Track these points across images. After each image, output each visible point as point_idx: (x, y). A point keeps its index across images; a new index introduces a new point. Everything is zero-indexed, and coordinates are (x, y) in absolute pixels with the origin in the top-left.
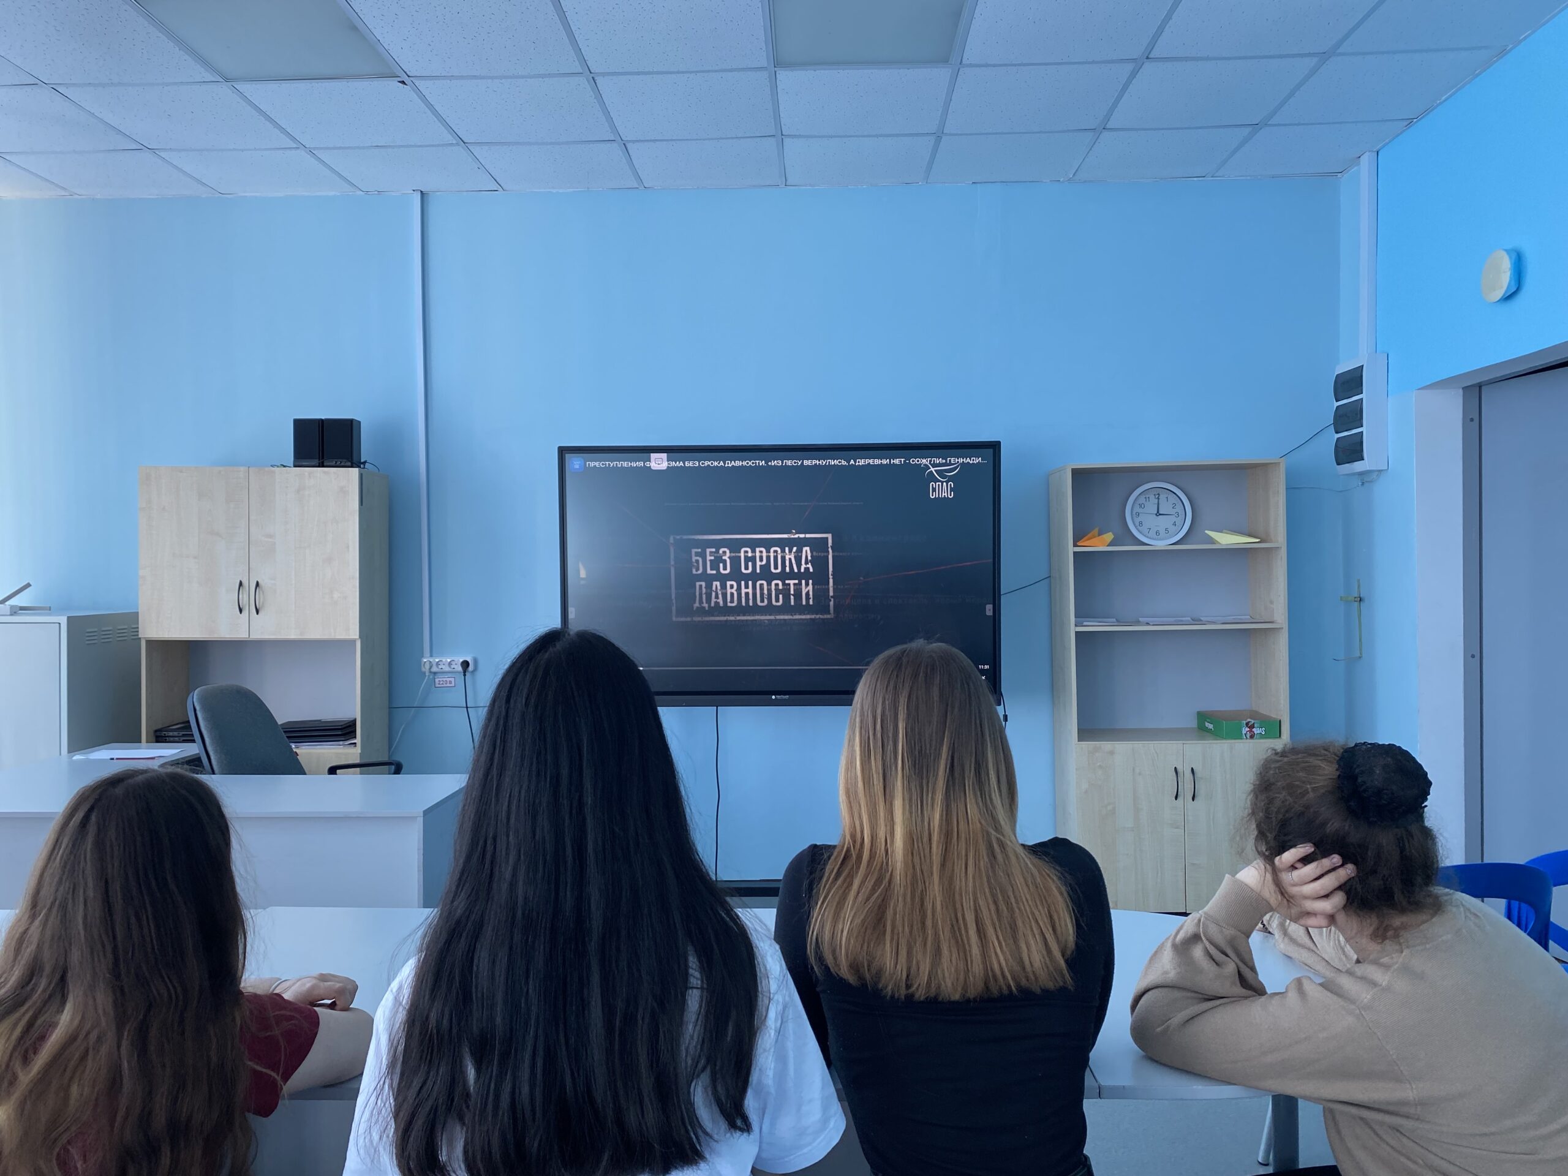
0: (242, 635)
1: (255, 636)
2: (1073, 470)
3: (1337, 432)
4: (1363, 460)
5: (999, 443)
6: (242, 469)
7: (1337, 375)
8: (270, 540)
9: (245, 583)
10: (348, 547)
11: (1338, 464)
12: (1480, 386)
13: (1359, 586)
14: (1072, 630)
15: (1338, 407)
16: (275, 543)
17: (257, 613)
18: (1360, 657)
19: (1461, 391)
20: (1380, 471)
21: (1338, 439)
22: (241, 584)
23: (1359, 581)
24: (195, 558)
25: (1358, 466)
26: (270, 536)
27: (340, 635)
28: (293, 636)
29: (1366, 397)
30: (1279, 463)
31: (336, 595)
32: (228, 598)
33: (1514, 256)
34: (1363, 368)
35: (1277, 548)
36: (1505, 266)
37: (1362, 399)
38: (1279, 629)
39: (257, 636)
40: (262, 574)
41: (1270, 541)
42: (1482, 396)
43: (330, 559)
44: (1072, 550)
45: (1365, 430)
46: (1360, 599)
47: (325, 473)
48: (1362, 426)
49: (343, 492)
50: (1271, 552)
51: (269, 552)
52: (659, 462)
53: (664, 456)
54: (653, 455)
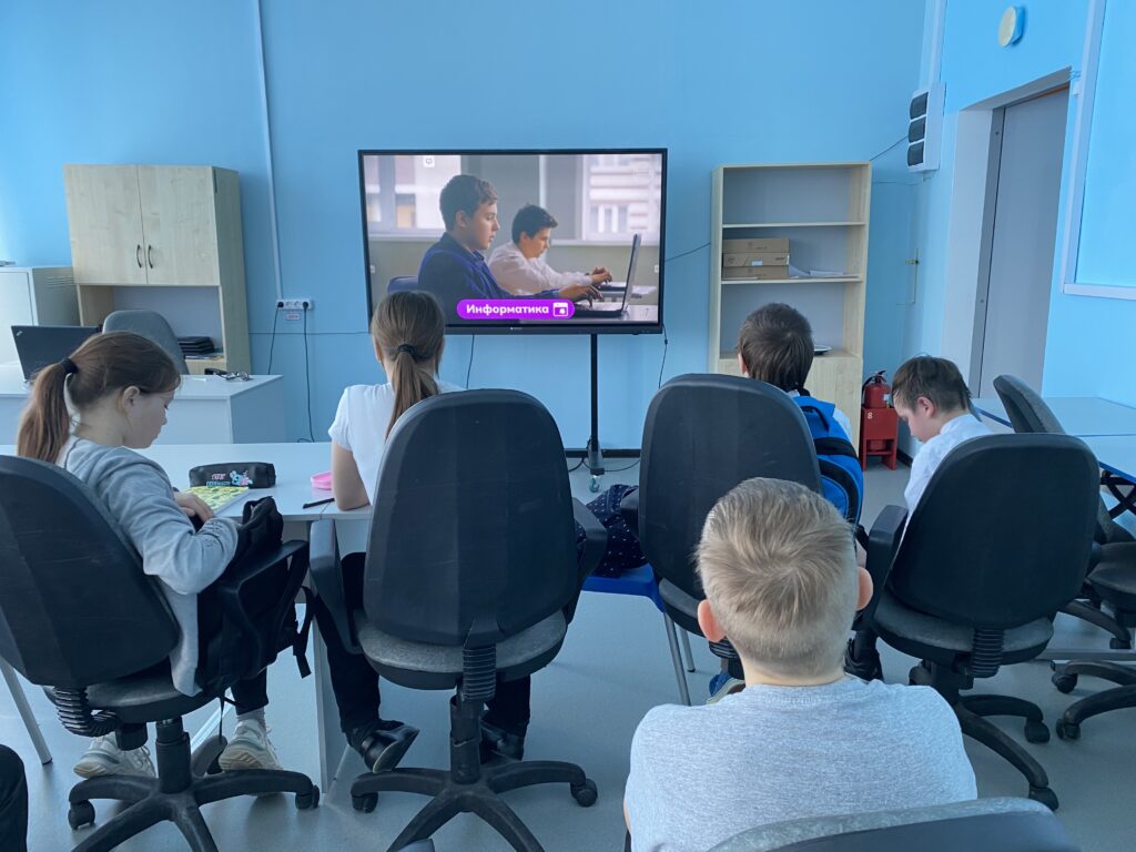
0: (143, 282)
2: (724, 169)
3: (911, 141)
4: (922, 161)
6: (132, 166)
7: (912, 101)
8: (156, 217)
9: (142, 246)
10: (208, 222)
11: (910, 165)
12: (1004, 108)
13: (917, 253)
14: (720, 283)
15: (911, 124)
16: (159, 219)
17: (152, 268)
18: (914, 303)
19: (991, 112)
20: (934, 171)
21: (911, 147)
22: (139, 247)
23: (917, 249)
24: (107, 228)
25: (921, 167)
26: (155, 214)
27: (208, 283)
28: (176, 283)
29: (932, 115)
30: (867, 165)
31: (203, 255)
32: (131, 258)
33: (1020, 11)
34: (927, 94)
35: (863, 226)
36: (1013, 18)
37: (925, 118)
38: (860, 282)
39: (153, 282)
40: (152, 240)
41: (860, 220)
42: (1005, 116)
43: (197, 230)
44: (722, 226)
45: (926, 141)
46: (917, 262)
47: (189, 169)
48: (924, 137)
49: (202, 183)
50: (860, 230)
51: (156, 225)
52: (429, 161)
53: (432, 157)
54: (425, 157)
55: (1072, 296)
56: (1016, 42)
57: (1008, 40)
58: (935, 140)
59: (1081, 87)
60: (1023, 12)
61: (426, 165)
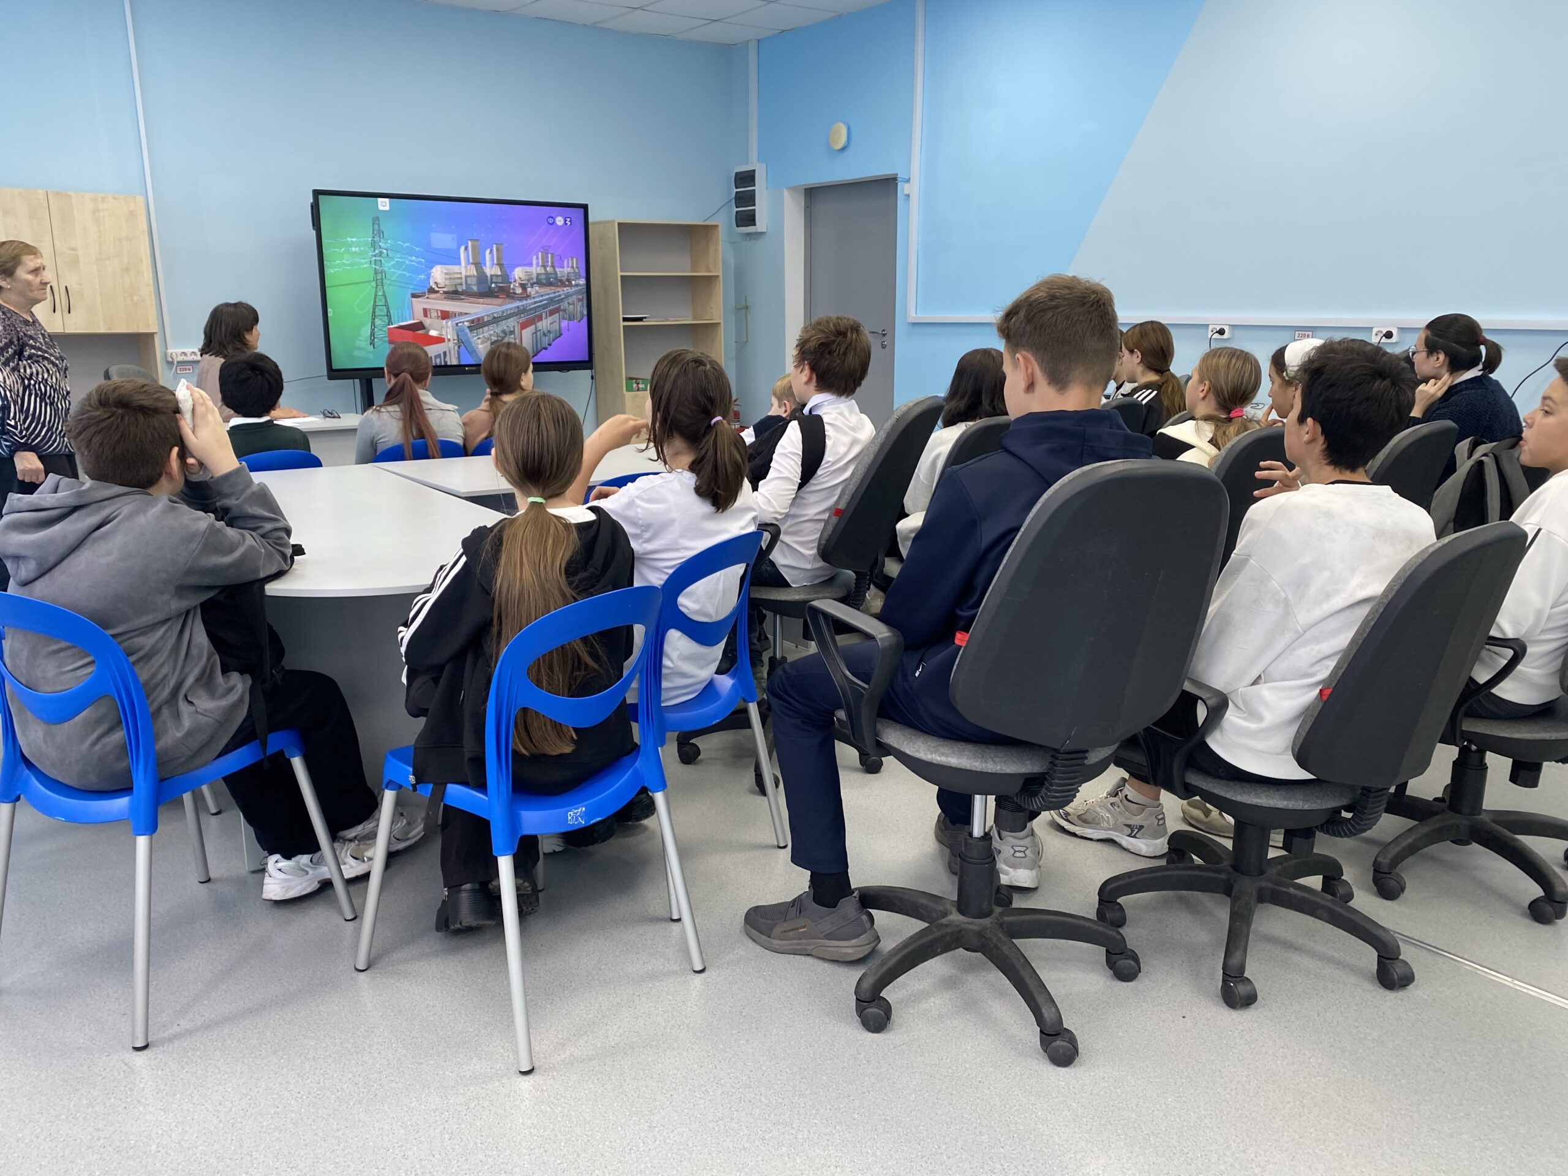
1: (67, 331)
2: (619, 224)
3: (737, 207)
4: (755, 225)
5: (587, 205)
6: (41, 192)
7: (736, 173)
8: (74, 252)
10: (141, 261)
11: (737, 226)
12: (811, 189)
13: (746, 300)
14: (622, 323)
15: (737, 192)
16: (77, 255)
17: (69, 312)
18: (747, 341)
19: (803, 191)
20: (762, 234)
21: (737, 212)
23: (746, 297)
25: (749, 229)
26: (74, 249)
27: (143, 330)
28: (103, 330)
29: (760, 188)
30: (717, 226)
31: (135, 298)
33: (845, 127)
34: (754, 171)
35: (717, 277)
36: (842, 131)
37: (754, 190)
38: (718, 324)
39: (72, 330)
40: (71, 282)
41: (710, 272)
42: (812, 194)
43: (127, 270)
44: (620, 274)
45: (757, 208)
46: (747, 308)
47: (115, 198)
48: (754, 205)
49: (132, 215)
50: (710, 280)
51: (75, 262)
52: (384, 204)
53: (387, 200)
54: (380, 200)
55: (915, 324)
56: (843, 149)
57: (839, 146)
58: (762, 209)
59: (912, 190)
60: (849, 129)
61: (381, 208)
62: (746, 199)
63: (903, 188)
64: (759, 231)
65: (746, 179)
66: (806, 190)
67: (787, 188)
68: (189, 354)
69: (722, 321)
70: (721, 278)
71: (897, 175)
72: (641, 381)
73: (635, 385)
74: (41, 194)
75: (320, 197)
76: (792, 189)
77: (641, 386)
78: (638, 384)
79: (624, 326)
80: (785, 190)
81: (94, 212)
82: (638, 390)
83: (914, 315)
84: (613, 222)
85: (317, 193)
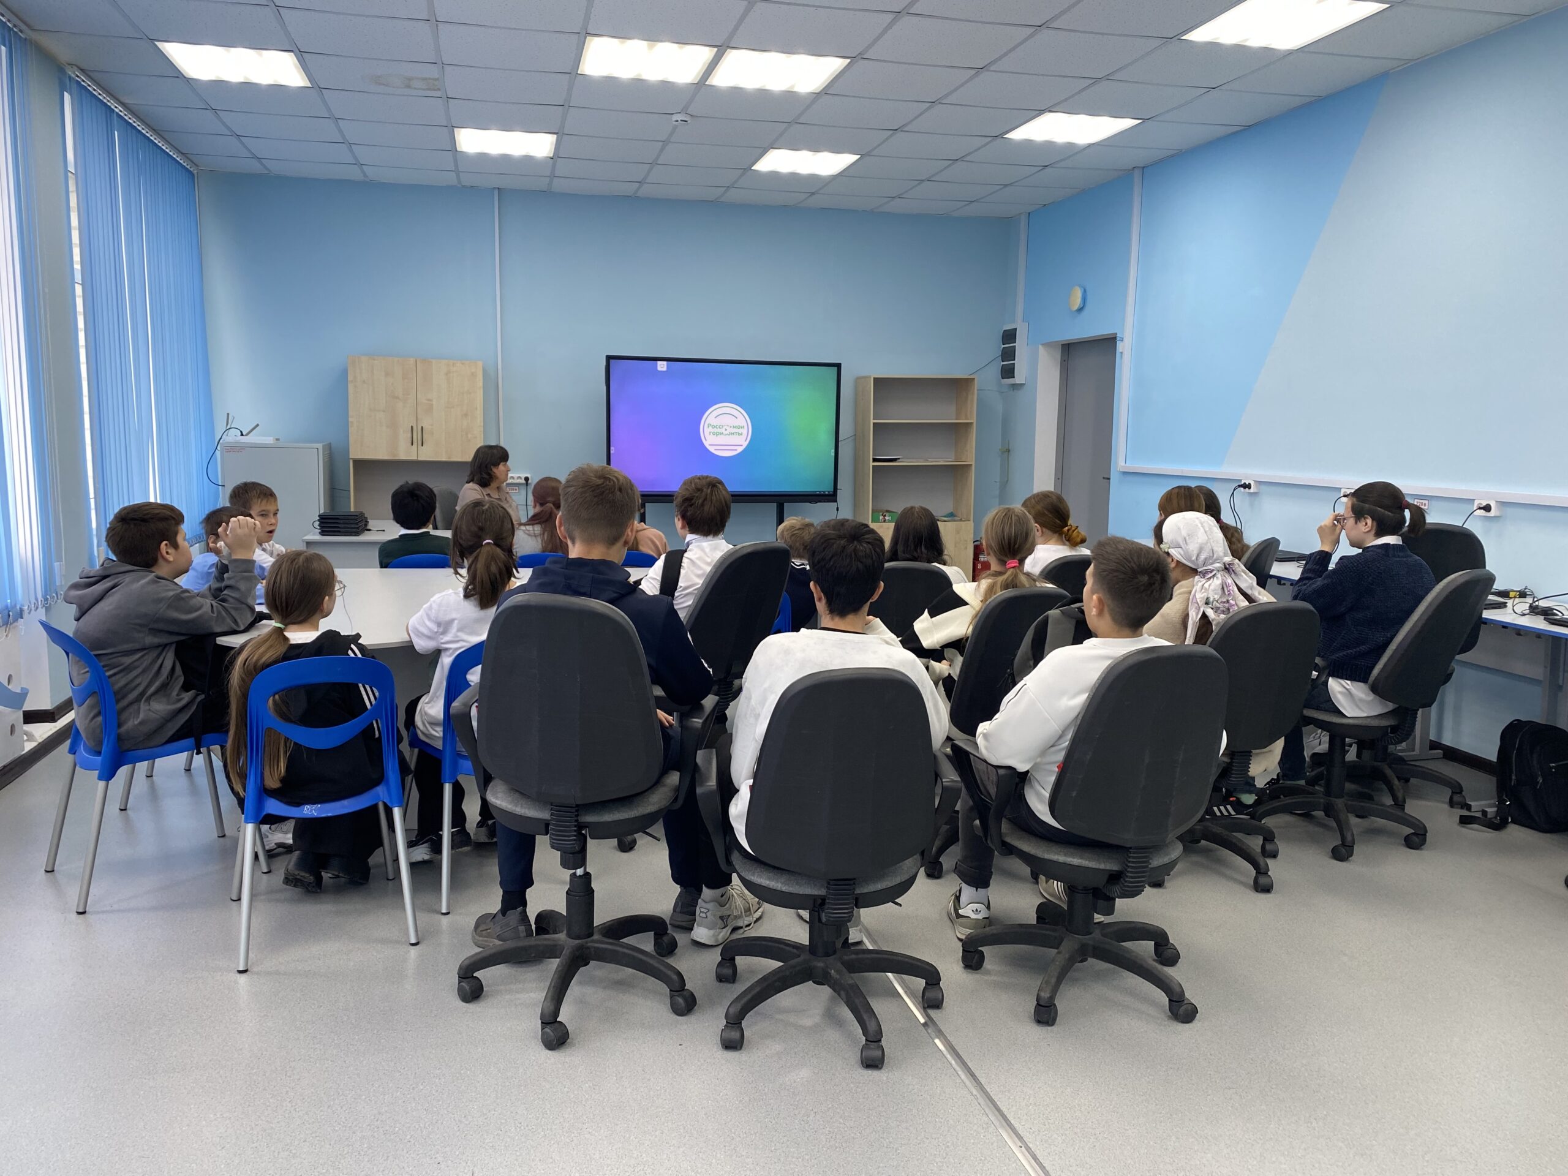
0: (414, 458)
2: (875, 379)
3: (1002, 361)
4: (1014, 377)
5: (840, 364)
6: (412, 359)
7: (1005, 332)
8: (430, 402)
9: (415, 427)
10: (476, 409)
11: (1002, 378)
12: (1069, 345)
13: (1009, 444)
14: (872, 464)
15: (1003, 348)
16: (432, 405)
17: (422, 445)
18: (1007, 481)
19: (1060, 348)
20: (1022, 385)
21: (1003, 365)
22: (412, 427)
23: (1009, 441)
24: (384, 411)
25: (1011, 381)
26: (429, 400)
28: (444, 459)
29: (1020, 344)
30: (974, 379)
31: (470, 436)
32: (404, 437)
33: (1083, 289)
34: (1016, 329)
35: (972, 423)
36: (1078, 294)
37: (1015, 346)
38: (969, 466)
39: (421, 458)
40: (426, 423)
41: (968, 419)
42: (1069, 350)
43: (466, 415)
44: (872, 421)
45: (1016, 362)
46: (1009, 451)
47: (463, 364)
48: (1014, 360)
49: (473, 375)
50: (968, 425)
51: (430, 409)
52: (662, 366)
53: (665, 363)
54: (659, 362)
55: (1125, 473)
56: (1080, 310)
57: (1076, 307)
58: (1021, 364)
59: (1125, 348)
60: (1085, 291)
61: (659, 369)
62: (1009, 354)
63: (1120, 346)
64: (1018, 382)
65: (1010, 336)
66: (1063, 345)
67: (1042, 344)
68: (516, 478)
69: (973, 463)
70: (975, 425)
71: (1116, 334)
72: (887, 514)
73: (881, 517)
74: (412, 361)
75: (611, 361)
76: (1048, 345)
77: (887, 518)
78: (885, 516)
79: (873, 466)
80: (1040, 346)
81: (447, 374)
82: (885, 521)
83: (1123, 464)
84: (870, 377)
85: (609, 358)
